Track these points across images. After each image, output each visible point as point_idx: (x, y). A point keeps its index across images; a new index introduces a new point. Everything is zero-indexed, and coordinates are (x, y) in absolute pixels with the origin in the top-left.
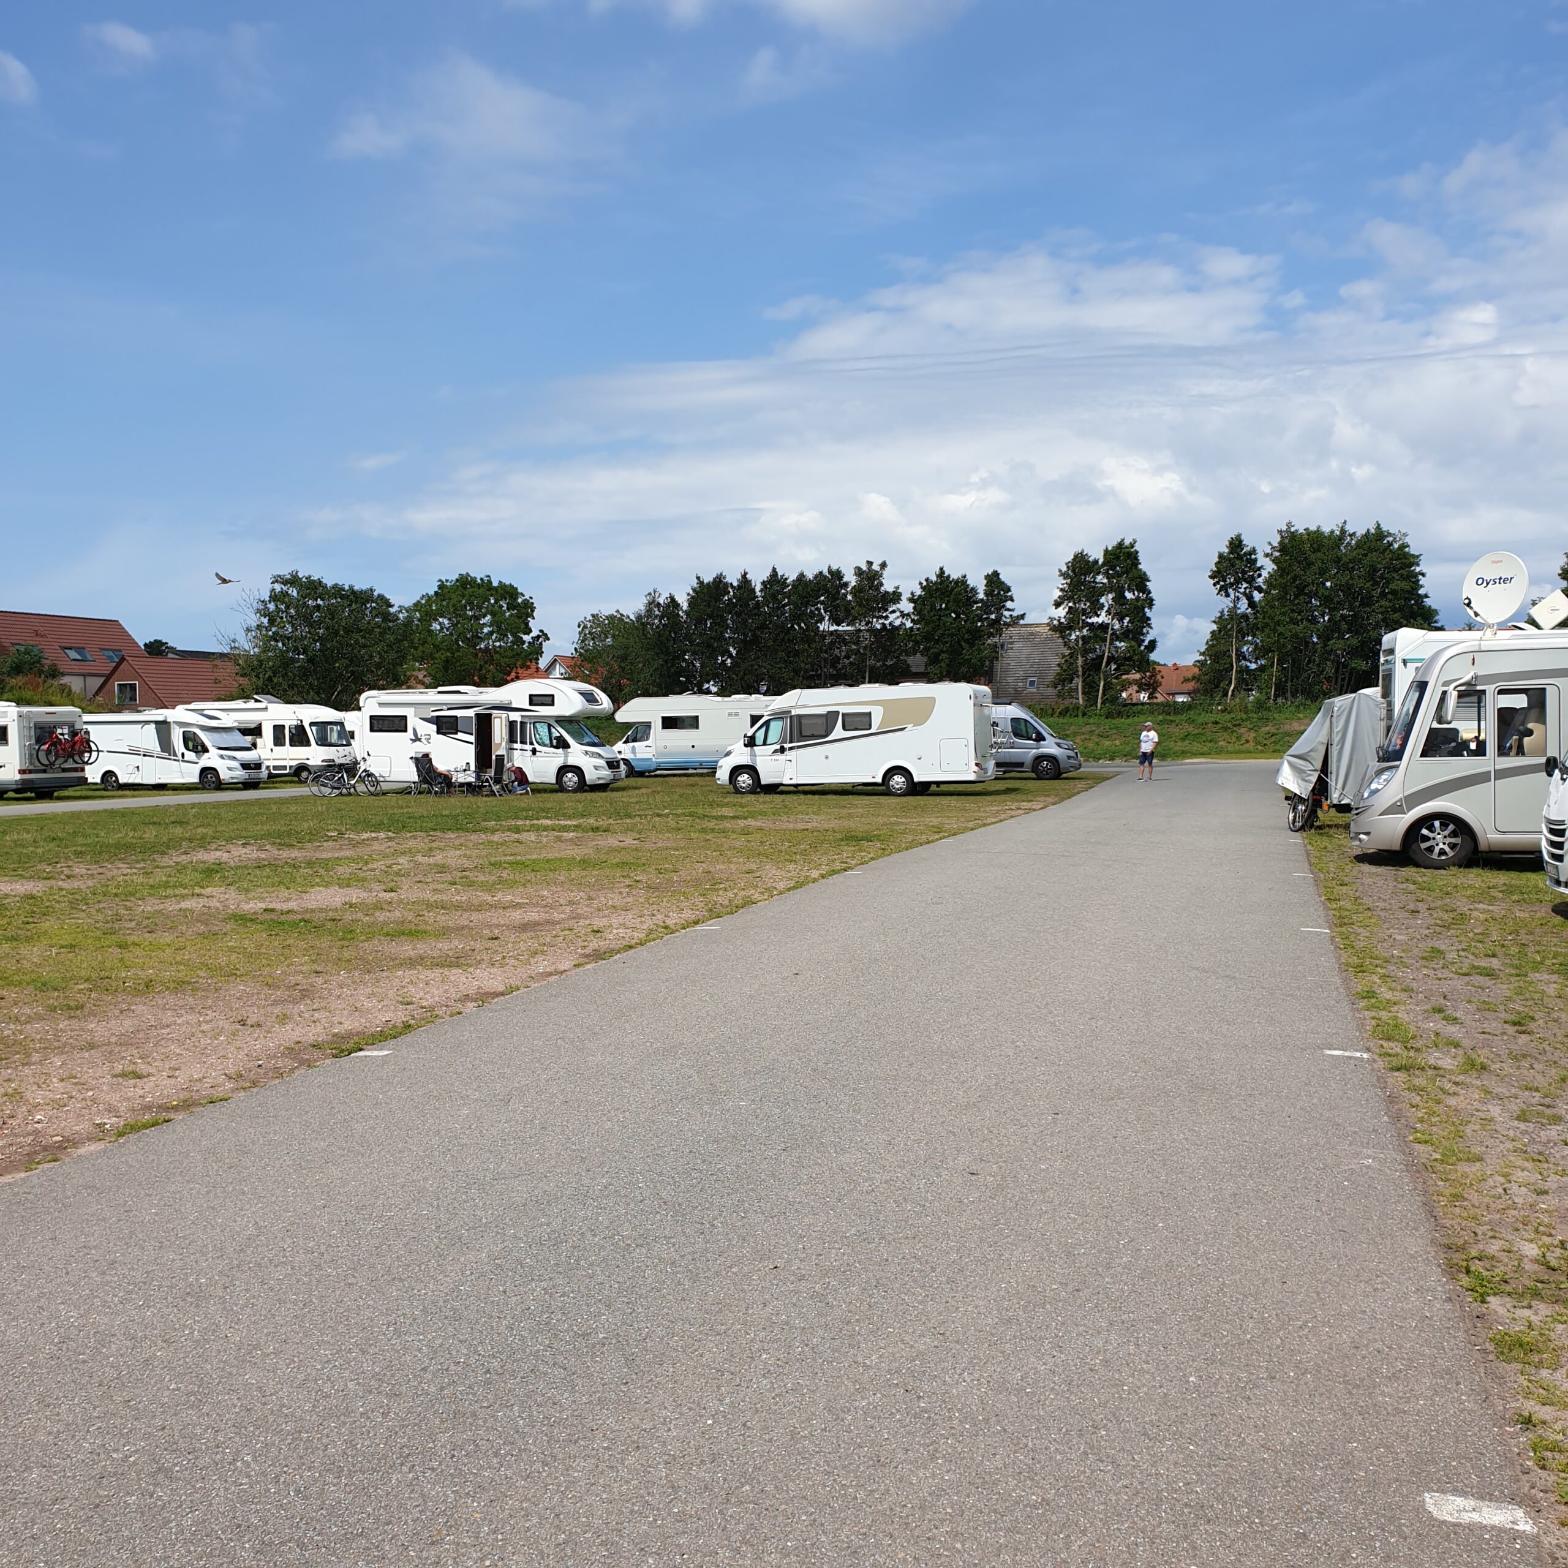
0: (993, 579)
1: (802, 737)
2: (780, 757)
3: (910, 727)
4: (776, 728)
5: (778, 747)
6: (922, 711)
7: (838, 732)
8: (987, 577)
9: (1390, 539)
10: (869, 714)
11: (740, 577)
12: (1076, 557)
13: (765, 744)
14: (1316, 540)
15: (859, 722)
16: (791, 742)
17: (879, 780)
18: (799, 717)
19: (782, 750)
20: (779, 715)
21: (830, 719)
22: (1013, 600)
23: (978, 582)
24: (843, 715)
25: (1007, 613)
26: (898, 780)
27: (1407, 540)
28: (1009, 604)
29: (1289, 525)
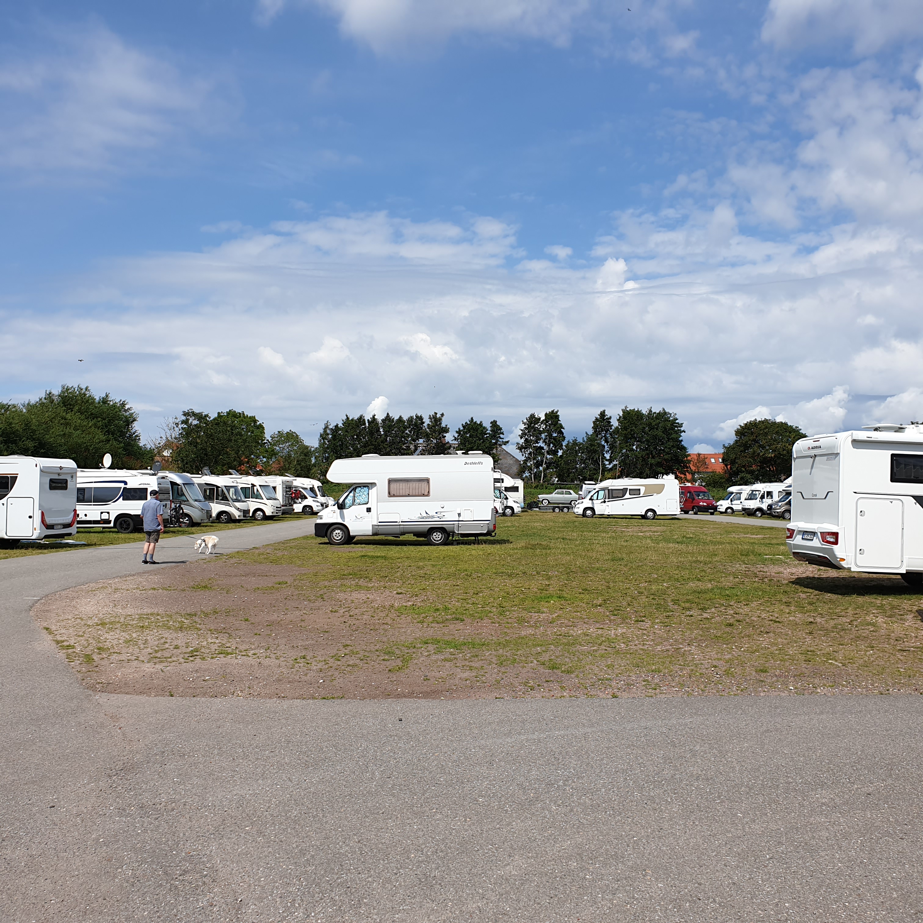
0: (494, 424)
1: (613, 497)
2: (603, 504)
3: (655, 494)
4: (601, 493)
5: (603, 500)
6: (660, 489)
7: (627, 495)
8: (491, 423)
9: (669, 416)
10: (639, 490)
11: (372, 417)
12: (531, 415)
13: (597, 499)
14: (638, 414)
15: (636, 492)
16: (609, 498)
17: (643, 513)
18: (612, 489)
19: (605, 502)
20: (603, 489)
21: (624, 491)
22: (503, 434)
23: (487, 425)
24: (630, 490)
25: (501, 440)
26: (650, 514)
27: (677, 416)
28: (501, 436)
29: (626, 407)
